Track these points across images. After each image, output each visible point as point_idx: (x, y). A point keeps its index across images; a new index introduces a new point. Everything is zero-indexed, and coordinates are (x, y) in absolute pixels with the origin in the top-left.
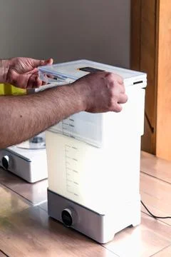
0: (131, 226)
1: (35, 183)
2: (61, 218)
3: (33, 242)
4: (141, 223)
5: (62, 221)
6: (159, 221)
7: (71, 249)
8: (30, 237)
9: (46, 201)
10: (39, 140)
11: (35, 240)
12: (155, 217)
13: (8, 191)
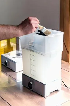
0: (57, 90)
1: (18, 72)
3: (16, 96)
4: (61, 89)
7: (32, 98)
8: (15, 93)
9: (22, 80)
10: (20, 55)
11: (17, 95)
12: (67, 87)
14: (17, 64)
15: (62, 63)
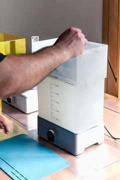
0: (97, 144)
1: (29, 114)
2: (47, 136)
4: (104, 142)
5: (47, 139)
6: (117, 141)
9: (37, 127)
12: (114, 138)
13: (10, 119)
14: (28, 100)
15: (105, 98)
